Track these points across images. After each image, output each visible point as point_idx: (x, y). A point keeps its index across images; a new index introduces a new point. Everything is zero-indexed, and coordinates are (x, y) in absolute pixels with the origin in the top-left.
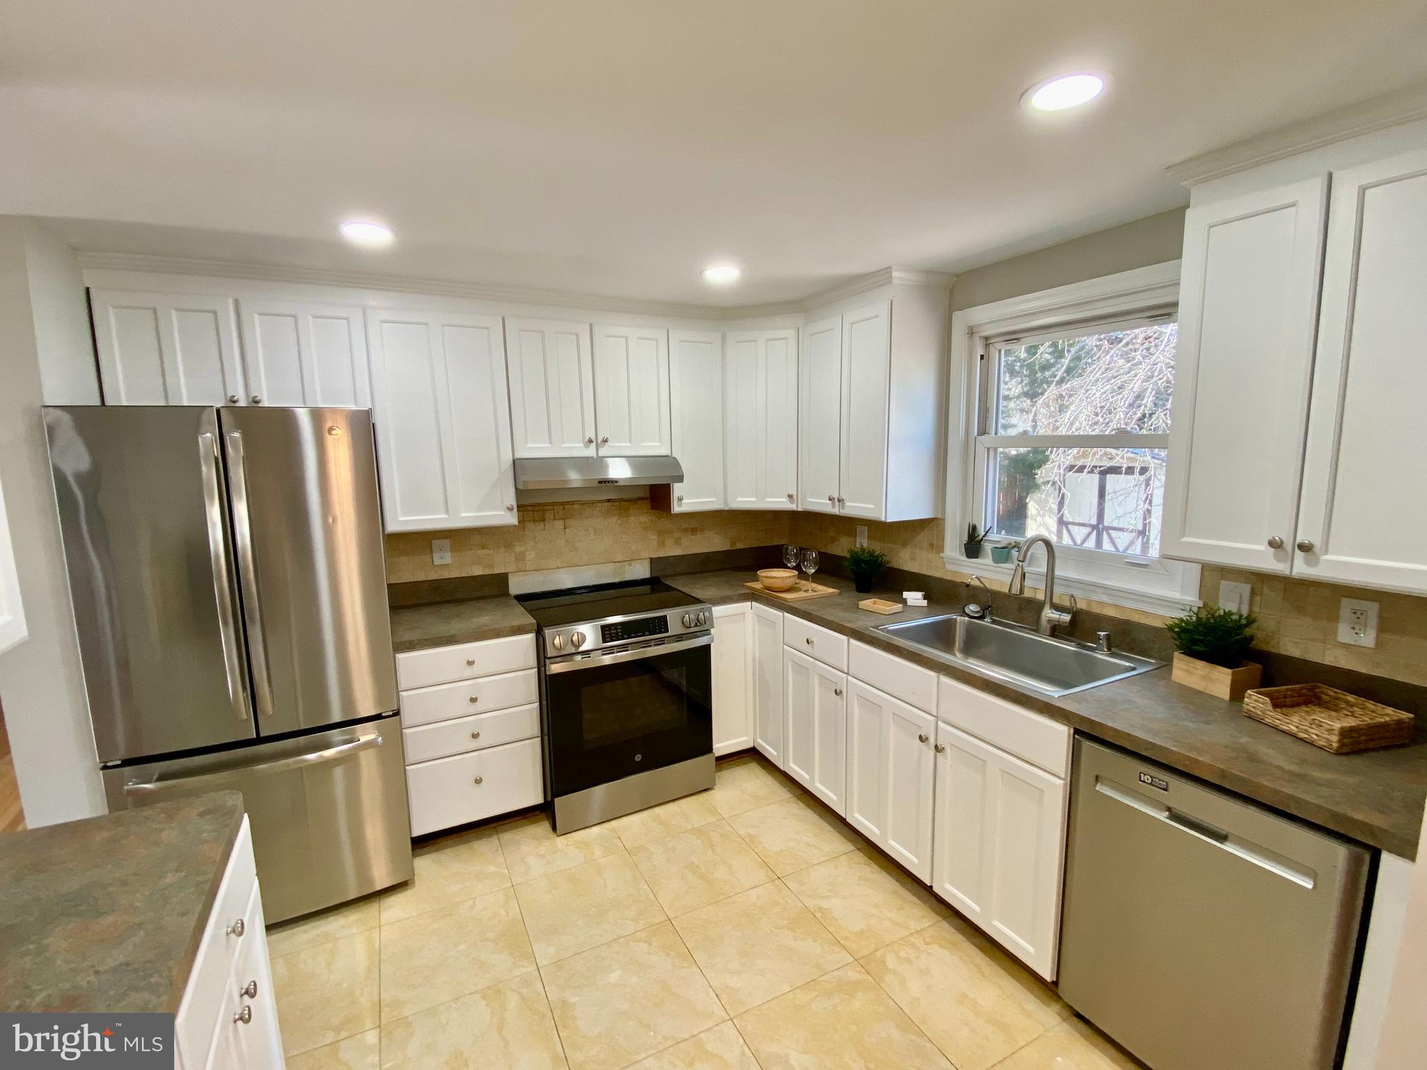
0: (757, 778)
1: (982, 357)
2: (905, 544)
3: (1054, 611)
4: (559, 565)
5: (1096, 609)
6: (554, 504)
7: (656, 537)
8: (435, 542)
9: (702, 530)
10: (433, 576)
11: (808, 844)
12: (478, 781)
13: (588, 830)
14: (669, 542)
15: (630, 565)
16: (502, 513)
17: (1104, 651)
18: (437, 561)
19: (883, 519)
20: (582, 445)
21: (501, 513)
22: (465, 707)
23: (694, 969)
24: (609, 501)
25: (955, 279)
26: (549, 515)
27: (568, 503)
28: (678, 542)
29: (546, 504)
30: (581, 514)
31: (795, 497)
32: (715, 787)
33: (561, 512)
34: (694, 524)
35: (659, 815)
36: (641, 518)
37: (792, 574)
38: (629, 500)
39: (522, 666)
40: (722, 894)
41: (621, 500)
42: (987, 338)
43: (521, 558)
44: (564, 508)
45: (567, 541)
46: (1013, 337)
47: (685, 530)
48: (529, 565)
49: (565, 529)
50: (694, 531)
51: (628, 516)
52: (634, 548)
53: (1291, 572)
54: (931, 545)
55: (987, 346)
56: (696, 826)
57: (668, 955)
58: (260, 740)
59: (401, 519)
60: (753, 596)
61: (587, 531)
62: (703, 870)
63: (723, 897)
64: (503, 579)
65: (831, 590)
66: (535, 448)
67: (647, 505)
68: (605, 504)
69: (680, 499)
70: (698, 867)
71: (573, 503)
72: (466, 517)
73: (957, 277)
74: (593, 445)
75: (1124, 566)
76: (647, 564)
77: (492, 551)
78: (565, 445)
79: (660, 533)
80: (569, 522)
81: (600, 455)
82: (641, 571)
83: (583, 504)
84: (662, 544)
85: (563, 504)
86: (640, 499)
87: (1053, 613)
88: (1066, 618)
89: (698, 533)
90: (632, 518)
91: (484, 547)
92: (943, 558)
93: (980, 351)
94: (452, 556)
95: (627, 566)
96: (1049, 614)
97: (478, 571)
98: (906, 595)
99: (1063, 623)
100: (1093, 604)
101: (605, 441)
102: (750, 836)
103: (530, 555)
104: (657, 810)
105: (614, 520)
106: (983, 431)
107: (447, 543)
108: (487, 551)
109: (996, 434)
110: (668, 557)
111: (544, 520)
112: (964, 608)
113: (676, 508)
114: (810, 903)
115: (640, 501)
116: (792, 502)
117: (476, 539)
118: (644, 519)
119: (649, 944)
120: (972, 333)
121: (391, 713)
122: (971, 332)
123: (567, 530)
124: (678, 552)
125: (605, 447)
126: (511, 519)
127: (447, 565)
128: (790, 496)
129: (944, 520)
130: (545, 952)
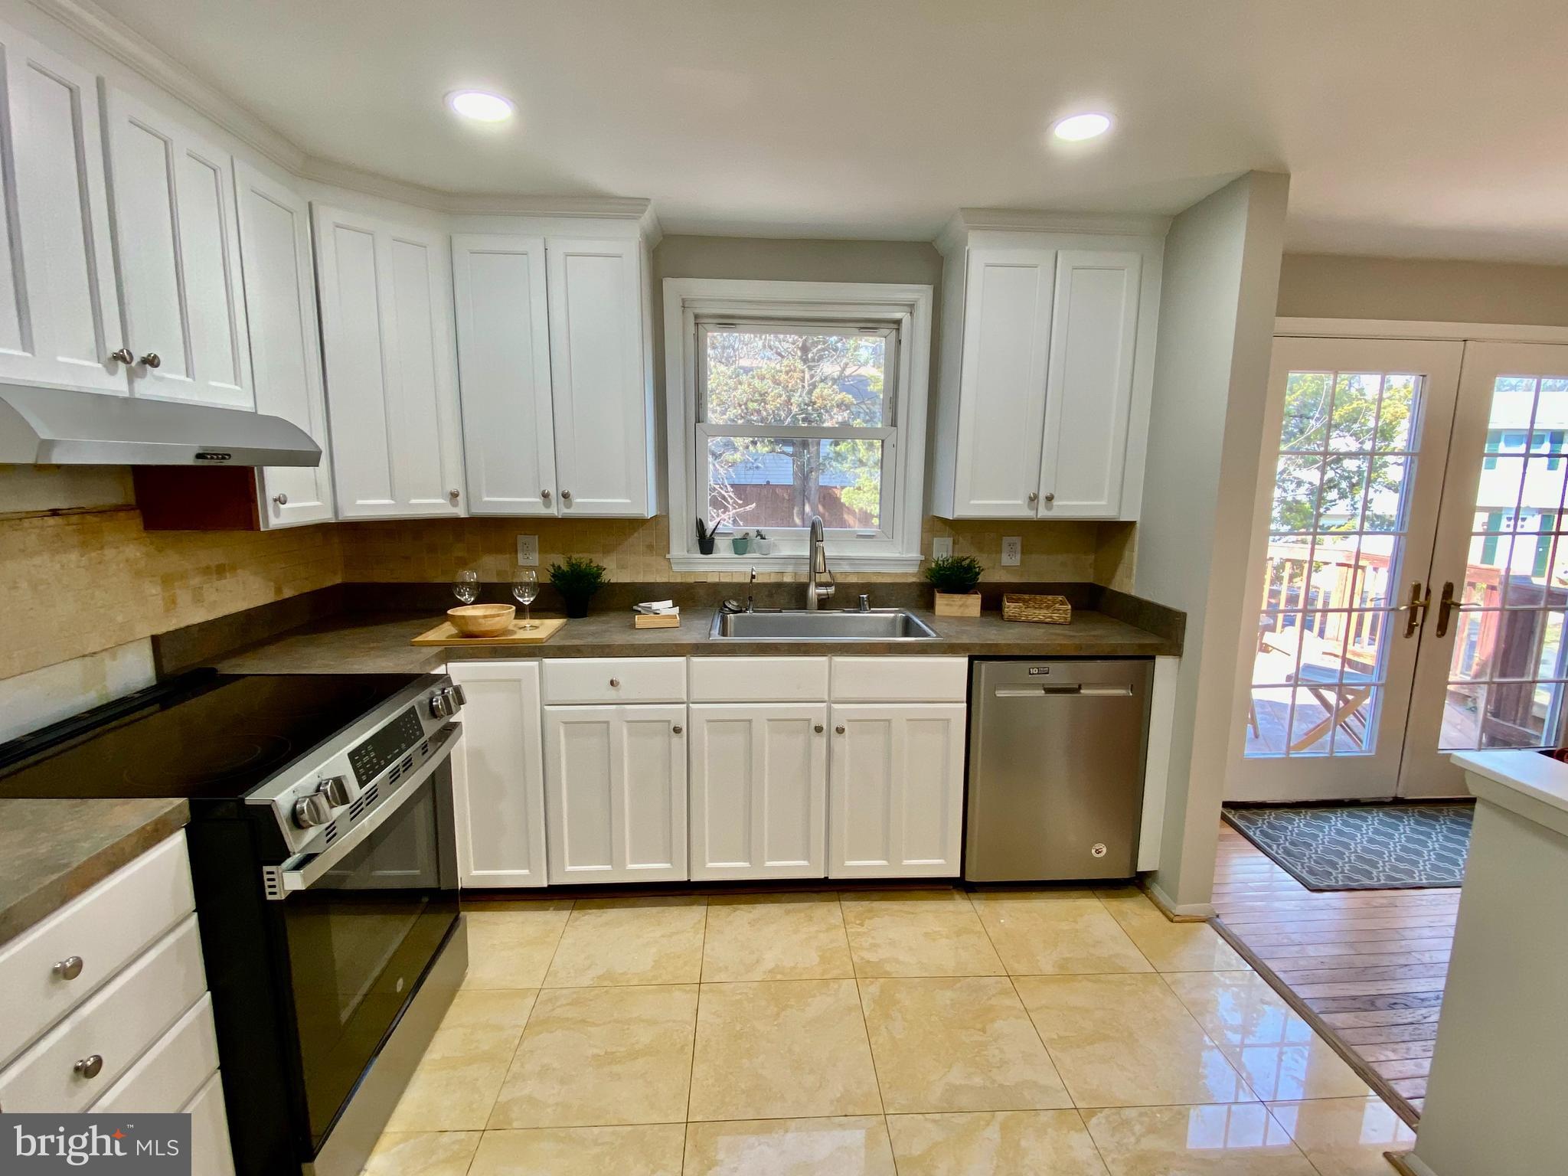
7: (159, 588)
9: (233, 568)
15: (115, 658)
20: (100, 364)
31: (462, 496)
36: (127, 550)
38: (100, 512)
39: (171, 920)
47: (206, 571)
51: (102, 548)
52: (120, 619)
53: (1037, 516)
54: (650, 547)
67: (135, 522)
69: (280, 502)
74: (124, 369)
75: (855, 539)
76: (147, 651)
79: (167, 581)
81: (136, 395)
86: (117, 509)
88: (831, 591)
90: (109, 553)
92: (669, 559)
95: (108, 661)
96: (814, 592)
105: (73, 557)
106: (698, 418)
110: (188, 627)
113: (273, 520)
115: (122, 514)
116: (455, 505)
118: (133, 551)
122: (684, 305)
124: (197, 616)
125: (146, 379)
129: (669, 518)
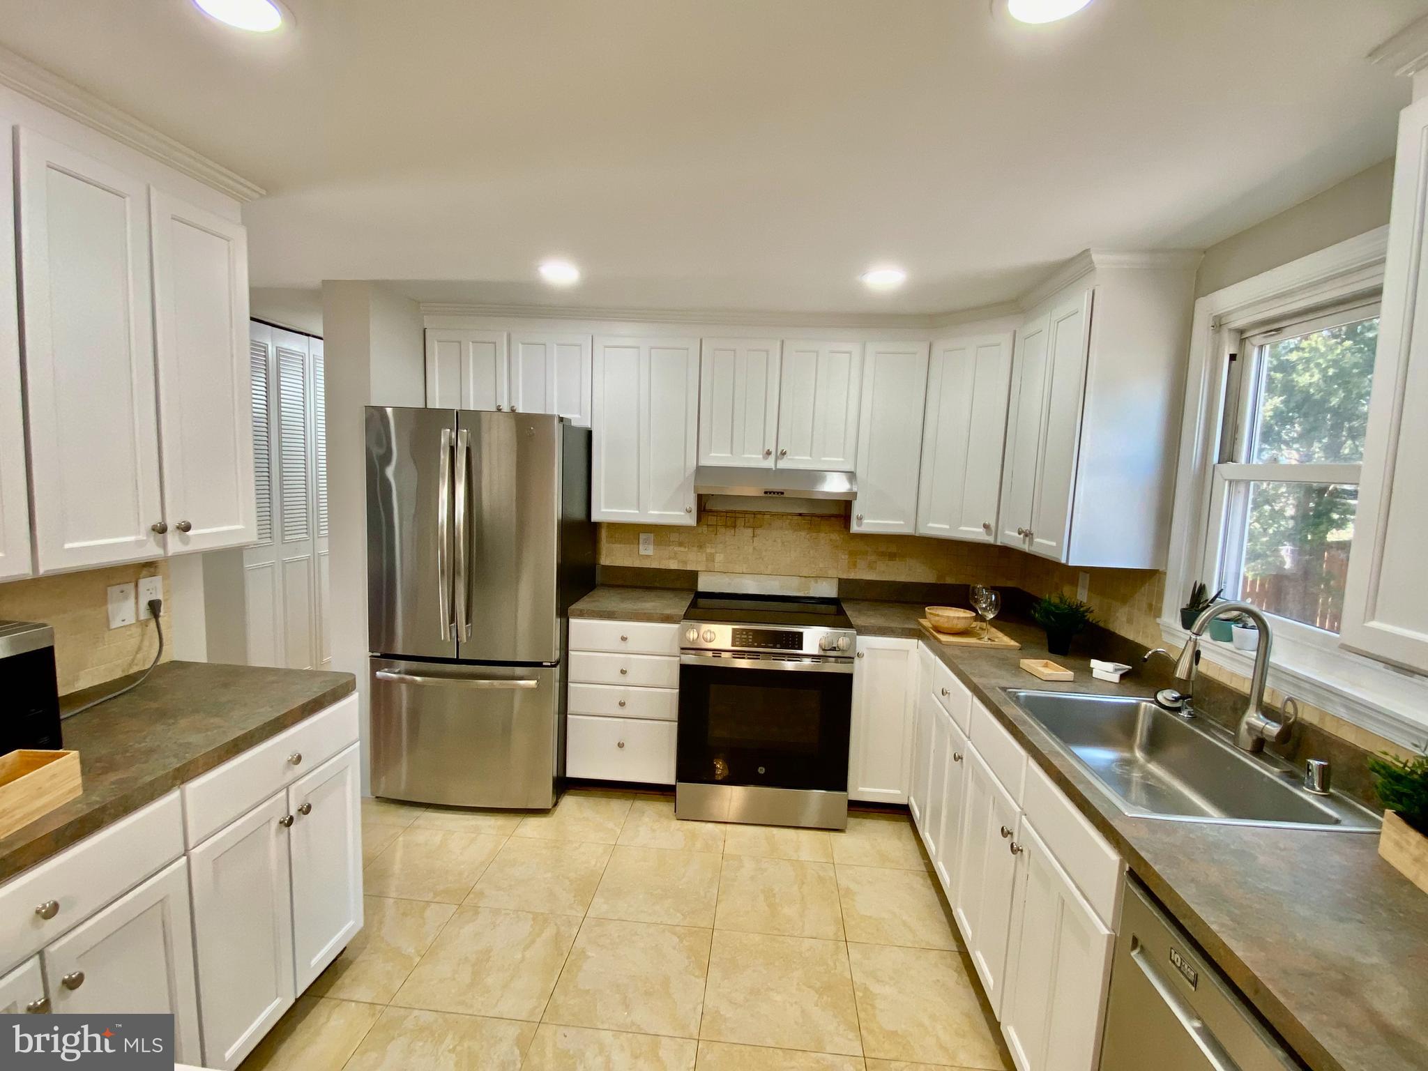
0: (900, 838)
1: (1233, 357)
2: (1124, 600)
3: (1261, 717)
4: (745, 571)
5: (1329, 728)
6: (745, 512)
8: (642, 536)
9: (903, 557)
10: (637, 564)
11: (904, 923)
12: (621, 745)
13: (703, 824)
14: (861, 564)
15: (817, 582)
16: (683, 514)
17: (1313, 788)
18: (642, 552)
19: (1063, 561)
20: (761, 456)
21: (681, 514)
22: (615, 676)
23: (701, 981)
24: (800, 515)
25: (1204, 256)
26: (740, 522)
27: (760, 513)
28: (871, 566)
29: (739, 512)
30: (770, 524)
31: (993, 529)
32: (846, 830)
33: (751, 520)
34: (893, 549)
35: (774, 835)
36: (832, 535)
37: (968, 615)
38: (822, 517)
39: (667, 651)
40: (779, 930)
41: (813, 515)
42: (1241, 331)
43: (711, 558)
44: (754, 517)
45: (754, 549)
46: (1273, 326)
47: (882, 554)
48: (717, 566)
49: (753, 537)
50: (892, 556)
51: (819, 533)
52: (822, 565)
54: (1150, 606)
55: (1242, 341)
56: (801, 859)
57: (688, 958)
58: (457, 661)
59: (603, 510)
60: (918, 634)
61: (775, 541)
62: (777, 901)
63: (776, 932)
64: (693, 576)
65: (1013, 643)
66: (717, 457)
68: (796, 518)
69: (860, 519)
70: (774, 895)
71: (763, 513)
72: (654, 514)
73: (1205, 252)
74: (773, 457)
76: (835, 584)
77: (687, 549)
78: (746, 456)
79: (851, 554)
80: (758, 531)
81: (778, 467)
82: (828, 589)
83: (773, 515)
84: (854, 565)
85: (754, 514)
86: (833, 516)
87: (1258, 719)
88: (1273, 729)
89: (897, 559)
90: (822, 535)
91: (681, 544)
92: (1159, 624)
93: (1229, 349)
94: (654, 549)
95: (813, 582)
96: (1253, 718)
97: (673, 565)
98: (1094, 663)
99: (1267, 736)
100: (1328, 719)
101: (783, 454)
102: (848, 890)
103: (719, 558)
104: (775, 831)
105: (803, 534)
106: (1228, 455)
107: (652, 536)
108: (682, 549)
109: (1249, 459)
110: (861, 579)
111: (735, 527)
112: (1158, 692)
113: (855, 528)
114: (858, 978)
115: (832, 518)
116: (989, 533)
117: (674, 537)
118: (836, 537)
119: (681, 941)
120: (1220, 325)
121: (549, 664)
122: (1218, 324)
123: (755, 538)
124: (869, 575)
125: (783, 460)
126: (691, 520)
127: (648, 556)
128: (986, 527)
129: (1165, 573)
130: (600, 906)
